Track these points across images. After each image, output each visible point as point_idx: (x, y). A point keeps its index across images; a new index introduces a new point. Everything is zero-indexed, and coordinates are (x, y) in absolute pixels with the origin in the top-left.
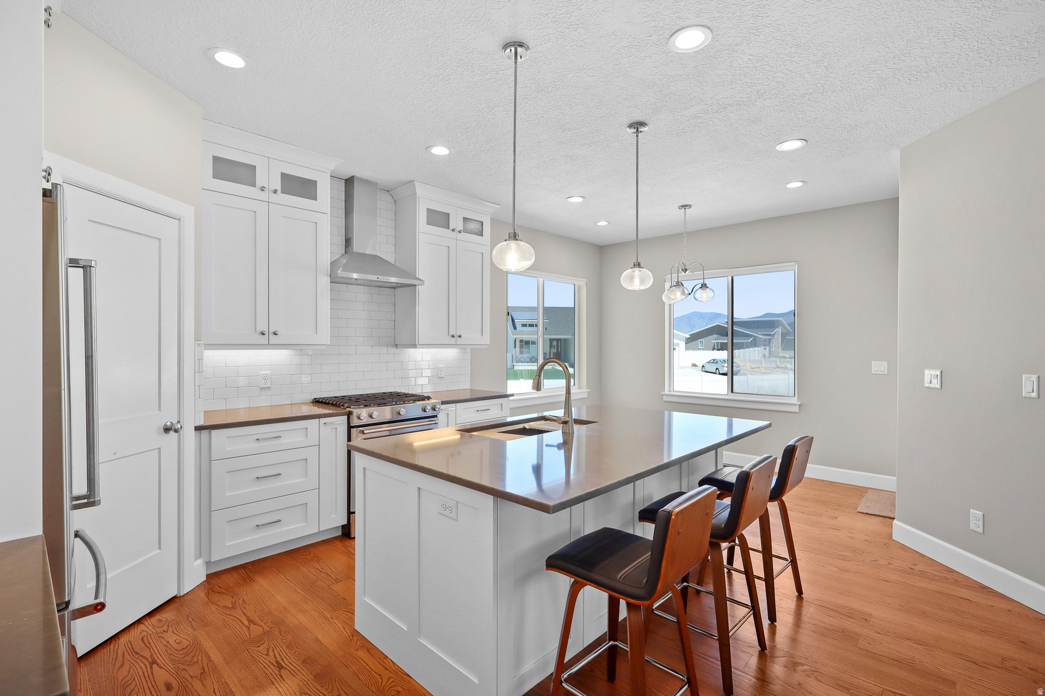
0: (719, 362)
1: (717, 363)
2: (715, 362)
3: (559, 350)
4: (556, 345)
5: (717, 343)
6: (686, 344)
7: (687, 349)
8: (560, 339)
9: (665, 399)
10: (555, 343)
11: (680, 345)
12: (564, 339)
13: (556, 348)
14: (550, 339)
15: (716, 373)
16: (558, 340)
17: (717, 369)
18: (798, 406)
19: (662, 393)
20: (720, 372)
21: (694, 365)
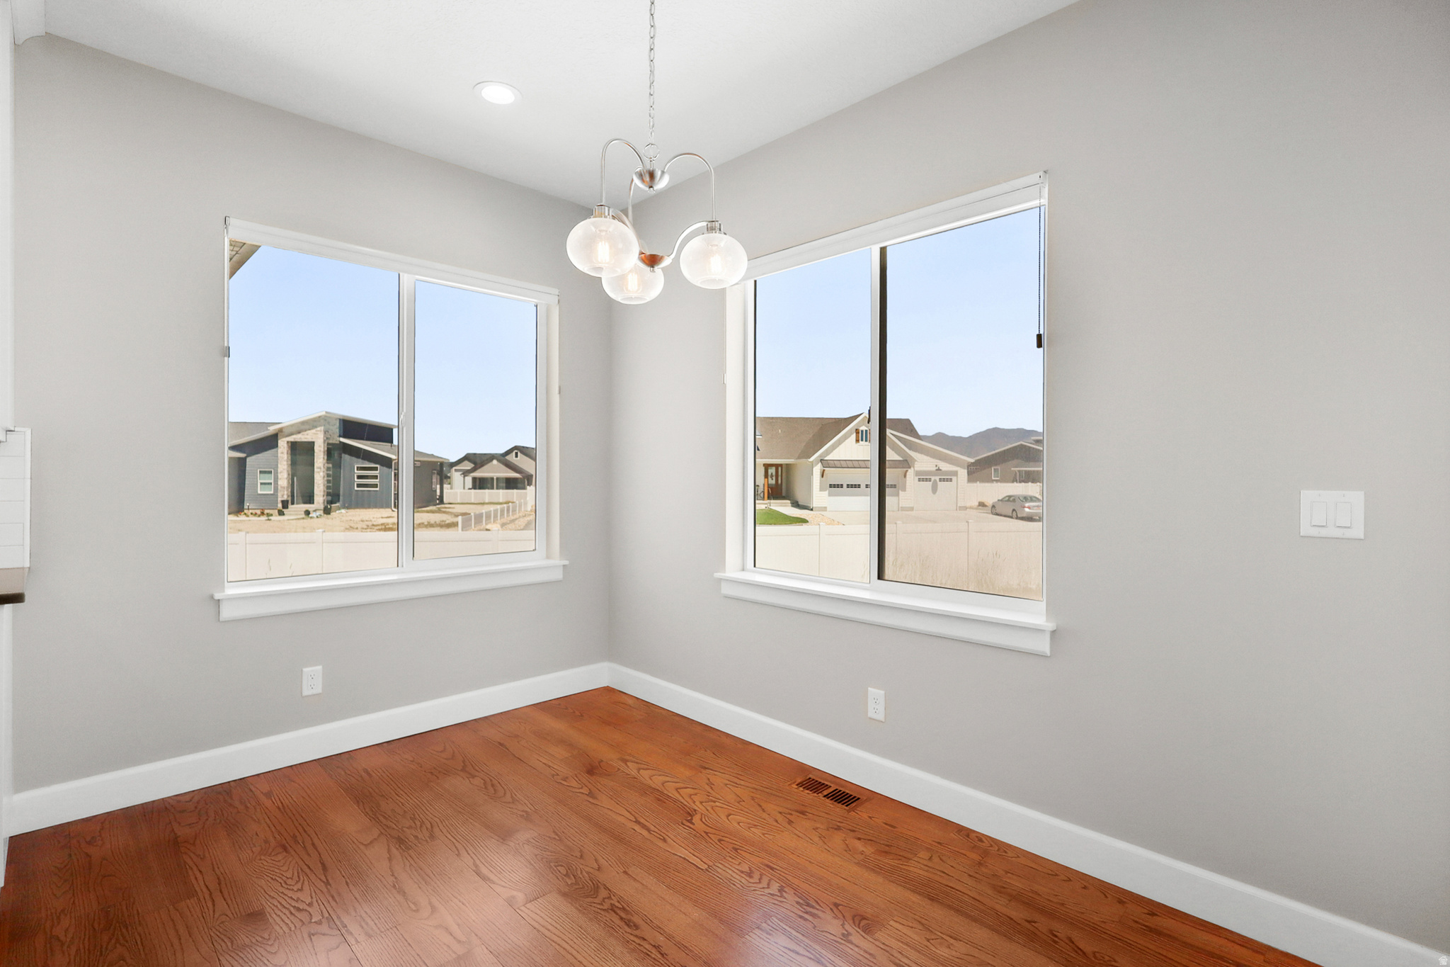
0: (1017, 500)
1: (1014, 500)
2: (1011, 499)
3: (780, 482)
4: (774, 474)
5: (1019, 471)
6: (968, 474)
7: (970, 480)
8: (781, 465)
9: (727, 590)
10: (772, 471)
11: (959, 473)
12: (787, 464)
13: (774, 478)
14: (764, 465)
15: (1012, 517)
16: (777, 466)
17: (1014, 510)
18: (1047, 637)
19: (717, 575)
20: (1019, 516)
21: (982, 505)
